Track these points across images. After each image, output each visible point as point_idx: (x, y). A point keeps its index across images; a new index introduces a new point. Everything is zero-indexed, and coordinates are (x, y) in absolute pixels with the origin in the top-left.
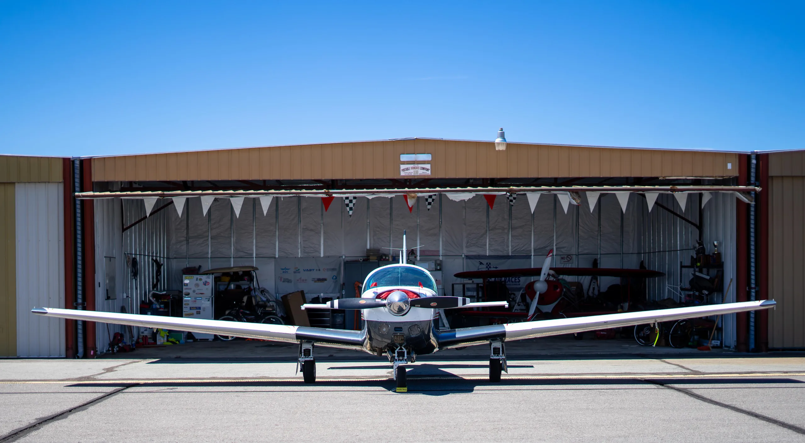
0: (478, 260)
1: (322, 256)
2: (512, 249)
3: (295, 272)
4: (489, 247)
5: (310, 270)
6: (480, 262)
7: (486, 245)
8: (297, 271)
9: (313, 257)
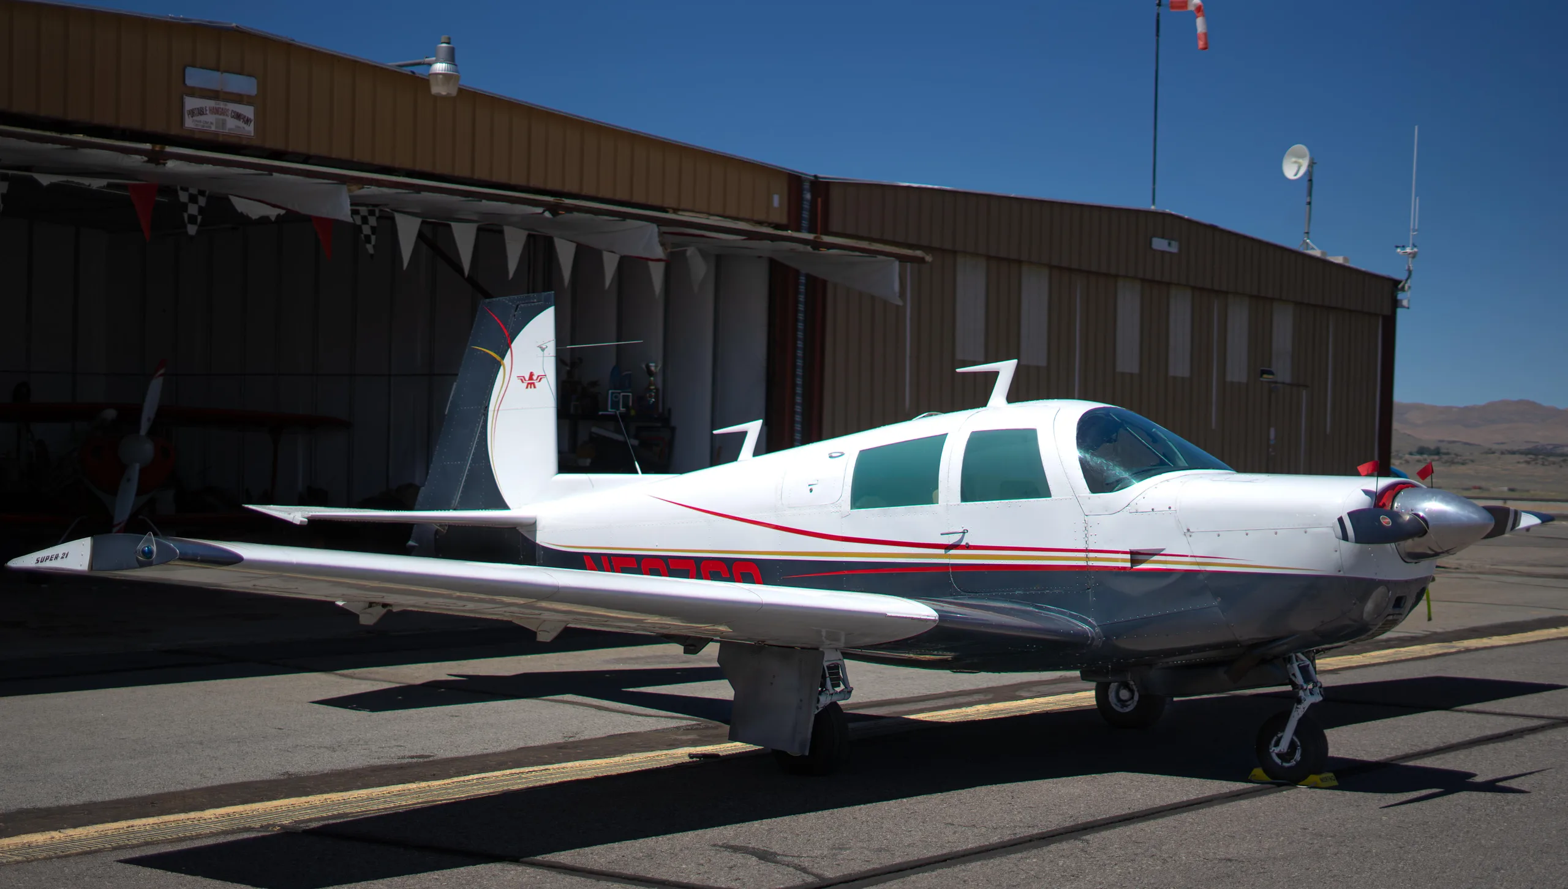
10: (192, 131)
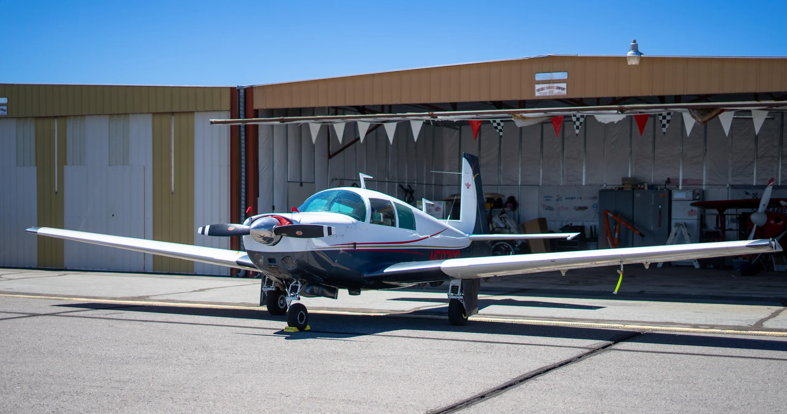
0: (744, 190)
1: (584, 184)
2: (781, 179)
3: (557, 200)
4: (756, 176)
5: (572, 198)
6: (746, 192)
7: (753, 174)
8: (559, 199)
9: (575, 185)
10: (538, 97)
